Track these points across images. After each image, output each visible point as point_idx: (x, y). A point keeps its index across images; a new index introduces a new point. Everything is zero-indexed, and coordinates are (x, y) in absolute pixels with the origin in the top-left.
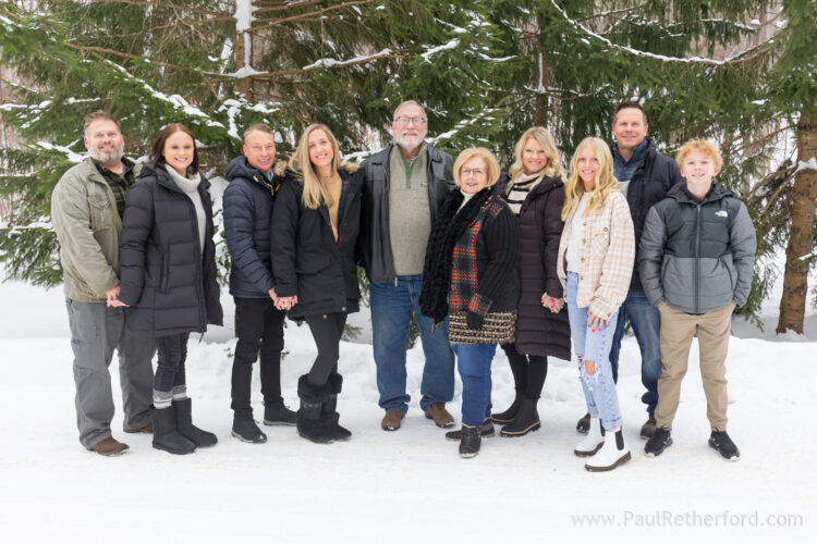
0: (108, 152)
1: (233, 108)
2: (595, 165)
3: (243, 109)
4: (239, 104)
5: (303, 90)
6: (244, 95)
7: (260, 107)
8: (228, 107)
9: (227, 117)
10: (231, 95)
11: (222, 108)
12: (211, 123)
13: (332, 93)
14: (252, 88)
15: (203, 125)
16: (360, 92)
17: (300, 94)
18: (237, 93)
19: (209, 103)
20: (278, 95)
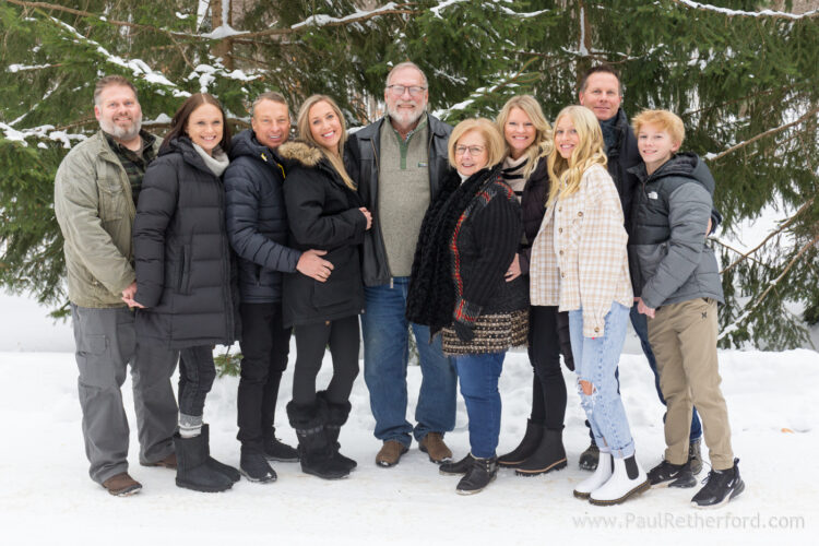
0: (124, 126)
1: (205, 74)
2: (574, 137)
3: (218, 77)
4: (213, 70)
5: (292, 54)
6: (220, 59)
7: (238, 74)
8: (200, 73)
9: (199, 86)
10: (205, 60)
11: (193, 75)
12: (178, 94)
13: (326, 55)
14: (231, 52)
15: (169, 95)
16: (360, 56)
17: (288, 57)
18: (211, 57)
19: (178, 71)
20: (263, 59)
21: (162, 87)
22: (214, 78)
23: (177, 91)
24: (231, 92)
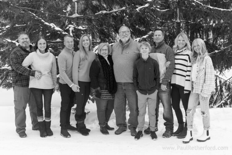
0: (25, 44)
3: (75, 28)
4: (73, 26)
5: (95, 22)
9: (69, 31)
10: (71, 24)
13: (105, 23)
14: (77, 21)
16: (115, 22)
20: (87, 23)
21: (59, 31)
22: (73, 29)
23: (63, 32)
24: (79, 33)
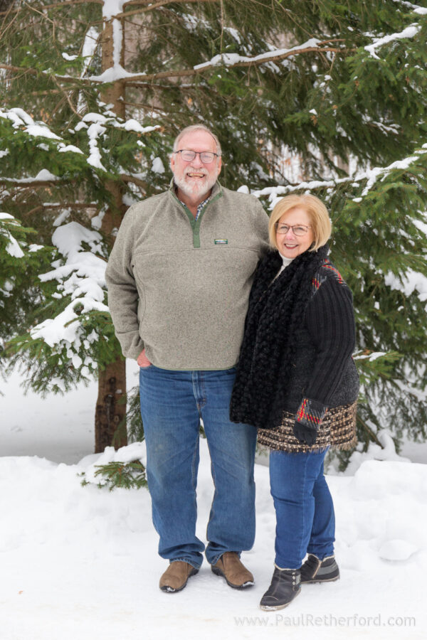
1: (95, 124)
3: (109, 128)
4: (103, 120)
5: (193, 98)
6: (111, 106)
7: (133, 125)
8: (89, 123)
9: (87, 138)
10: (93, 108)
11: (80, 126)
12: (64, 148)
13: (234, 102)
14: (122, 96)
15: (53, 150)
16: (275, 101)
17: (189, 102)
18: (101, 104)
19: (63, 120)
20: (158, 104)
21: (46, 140)
22: (104, 129)
23: (62, 145)
24: (125, 146)
